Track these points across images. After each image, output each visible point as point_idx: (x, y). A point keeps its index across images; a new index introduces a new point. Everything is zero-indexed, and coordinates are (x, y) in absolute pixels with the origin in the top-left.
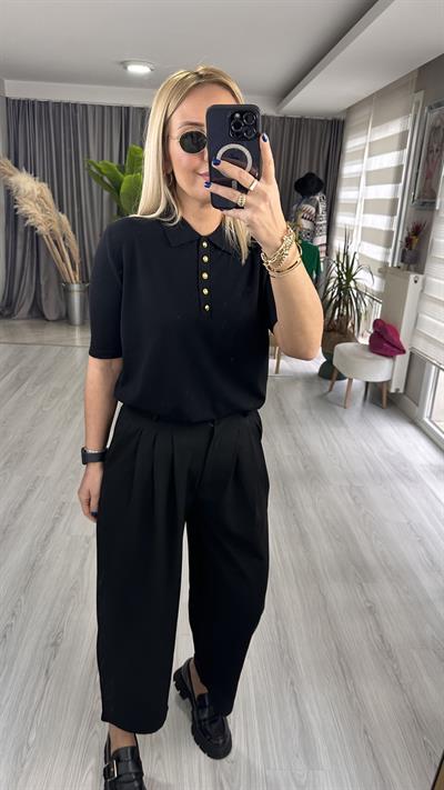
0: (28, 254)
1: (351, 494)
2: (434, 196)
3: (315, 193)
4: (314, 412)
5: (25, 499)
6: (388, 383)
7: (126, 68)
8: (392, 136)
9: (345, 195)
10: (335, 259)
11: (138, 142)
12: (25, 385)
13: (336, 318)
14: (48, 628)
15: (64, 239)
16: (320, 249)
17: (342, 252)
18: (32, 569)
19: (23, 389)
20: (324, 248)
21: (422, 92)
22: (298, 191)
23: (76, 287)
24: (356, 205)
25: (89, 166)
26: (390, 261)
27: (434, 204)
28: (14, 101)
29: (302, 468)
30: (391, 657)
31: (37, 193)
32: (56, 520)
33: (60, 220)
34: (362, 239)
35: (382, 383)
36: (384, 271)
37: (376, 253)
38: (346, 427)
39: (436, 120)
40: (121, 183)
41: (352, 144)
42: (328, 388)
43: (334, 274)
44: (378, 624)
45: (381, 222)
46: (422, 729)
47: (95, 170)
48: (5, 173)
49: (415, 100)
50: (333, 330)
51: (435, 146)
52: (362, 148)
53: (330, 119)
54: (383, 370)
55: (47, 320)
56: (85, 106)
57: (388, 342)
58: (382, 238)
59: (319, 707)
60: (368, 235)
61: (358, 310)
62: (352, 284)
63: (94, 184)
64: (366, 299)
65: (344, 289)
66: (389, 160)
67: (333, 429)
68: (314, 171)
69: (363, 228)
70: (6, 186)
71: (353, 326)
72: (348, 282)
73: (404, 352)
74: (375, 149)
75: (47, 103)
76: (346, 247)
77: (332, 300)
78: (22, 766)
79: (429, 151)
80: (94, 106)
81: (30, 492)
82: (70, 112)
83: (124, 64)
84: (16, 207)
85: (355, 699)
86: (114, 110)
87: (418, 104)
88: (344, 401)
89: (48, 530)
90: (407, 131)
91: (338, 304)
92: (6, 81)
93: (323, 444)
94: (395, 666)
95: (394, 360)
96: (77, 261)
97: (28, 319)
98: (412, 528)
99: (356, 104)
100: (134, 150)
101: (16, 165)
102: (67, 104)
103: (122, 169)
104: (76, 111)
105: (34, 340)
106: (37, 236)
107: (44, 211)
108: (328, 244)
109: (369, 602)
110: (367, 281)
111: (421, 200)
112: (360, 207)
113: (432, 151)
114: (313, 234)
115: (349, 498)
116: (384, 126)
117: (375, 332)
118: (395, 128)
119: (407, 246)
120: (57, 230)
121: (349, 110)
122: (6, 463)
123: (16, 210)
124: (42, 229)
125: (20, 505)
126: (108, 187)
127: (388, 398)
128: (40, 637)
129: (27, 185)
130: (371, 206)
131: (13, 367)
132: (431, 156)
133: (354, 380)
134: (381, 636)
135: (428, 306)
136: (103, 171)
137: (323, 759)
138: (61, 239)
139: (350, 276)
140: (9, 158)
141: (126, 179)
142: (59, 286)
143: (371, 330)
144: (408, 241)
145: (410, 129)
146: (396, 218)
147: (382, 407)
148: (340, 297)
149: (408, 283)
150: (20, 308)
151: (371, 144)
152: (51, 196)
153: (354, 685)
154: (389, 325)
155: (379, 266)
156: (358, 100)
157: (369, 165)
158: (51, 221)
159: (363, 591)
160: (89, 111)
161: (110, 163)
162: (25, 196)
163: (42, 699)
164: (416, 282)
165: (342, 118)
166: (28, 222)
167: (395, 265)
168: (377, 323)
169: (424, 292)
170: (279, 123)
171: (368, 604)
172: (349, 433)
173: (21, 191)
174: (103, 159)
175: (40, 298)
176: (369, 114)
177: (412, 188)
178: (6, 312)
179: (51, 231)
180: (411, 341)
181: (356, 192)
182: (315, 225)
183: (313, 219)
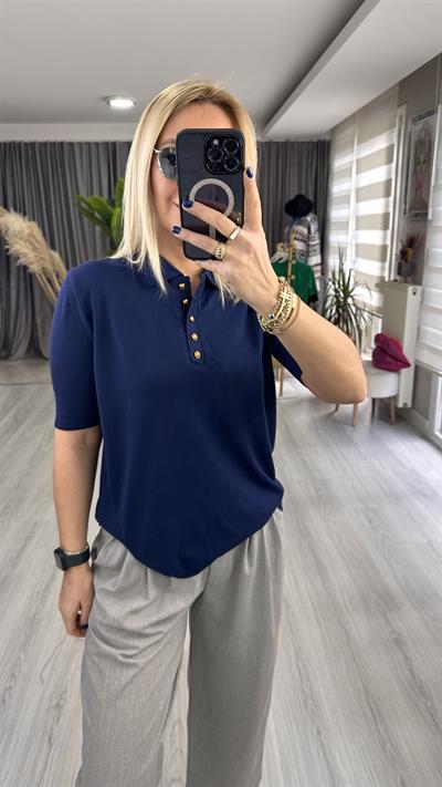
0: (22, 295)
1: (366, 517)
2: (425, 206)
3: (306, 214)
4: (321, 432)
5: (24, 548)
6: (395, 398)
7: (108, 103)
8: (380, 151)
9: (336, 213)
10: (330, 276)
12: (23, 426)
14: (50, 687)
15: (58, 276)
16: (315, 269)
17: (337, 270)
18: (32, 623)
19: (21, 430)
20: (319, 268)
21: (404, 107)
22: (289, 214)
24: (348, 222)
25: (78, 202)
26: (386, 275)
27: (426, 214)
29: (313, 492)
30: (423, 694)
31: (27, 231)
33: (52, 258)
34: (357, 255)
35: (389, 398)
36: (382, 285)
37: (372, 268)
38: (357, 447)
39: (421, 131)
40: (111, 215)
41: (339, 162)
42: (332, 409)
43: (332, 292)
44: (406, 657)
45: (374, 237)
47: (84, 206)
49: (398, 115)
51: (422, 158)
52: (349, 166)
53: (315, 140)
54: (390, 385)
55: (44, 358)
56: (71, 144)
57: (391, 356)
58: (377, 253)
59: (351, 760)
60: (361, 250)
61: (358, 326)
62: (350, 300)
63: (85, 219)
64: (366, 315)
65: (342, 306)
66: (378, 175)
67: (342, 448)
68: (304, 193)
69: (357, 245)
72: (345, 298)
73: (409, 365)
74: (361, 166)
75: (33, 144)
76: (341, 264)
77: (331, 318)
79: (417, 163)
80: (80, 144)
81: (28, 539)
82: (59, 147)
83: (107, 99)
84: (6, 247)
85: (389, 746)
86: (101, 147)
87: (401, 117)
88: (352, 421)
89: (48, 579)
90: (393, 145)
91: (336, 322)
93: (331, 461)
94: (429, 704)
95: (399, 374)
97: (25, 358)
98: (433, 549)
99: (341, 124)
101: (6, 207)
102: (53, 144)
104: (62, 150)
105: (32, 380)
106: (30, 274)
107: (35, 249)
108: (323, 263)
110: (366, 297)
111: (414, 212)
112: (352, 225)
113: (419, 163)
114: (306, 254)
115: (366, 523)
116: (368, 143)
117: (378, 347)
118: (380, 143)
119: (402, 258)
120: (50, 268)
121: (334, 130)
122: (5, 508)
123: (8, 250)
124: (34, 268)
125: (19, 554)
126: (99, 223)
127: (396, 413)
128: (42, 700)
129: (17, 225)
130: (362, 223)
131: (11, 408)
132: (418, 168)
134: (411, 671)
135: (429, 317)
136: (94, 206)
138: (54, 277)
139: (347, 293)
143: (373, 346)
144: (403, 254)
145: (395, 142)
146: (389, 232)
147: (391, 423)
148: (339, 315)
149: (406, 296)
150: (17, 350)
151: (358, 161)
152: (41, 234)
153: (386, 729)
154: (391, 340)
155: (376, 281)
156: (341, 120)
157: (357, 182)
158: (43, 259)
159: (387, 621)
160: (77, 149)
161: (99, 198)
162: (15, 236)
163: (45, 769)
164: (414, 293)
165: (327, 138)
166: (20, 261)
167: (392, 278)
168: (378, 338)
169: (425, 303)
170: (265, 148)
171: (394, 636)
172: (359, 452)
173: (10, 231)
174: (92, 194)
175: (37, 337)
176: (354, 132)
177: (402, 200)
178: (3, 354)
179: (44, 268)
180: (416, 353)
181: (347, 210)
182: (308, 245)
183: (306, 240)
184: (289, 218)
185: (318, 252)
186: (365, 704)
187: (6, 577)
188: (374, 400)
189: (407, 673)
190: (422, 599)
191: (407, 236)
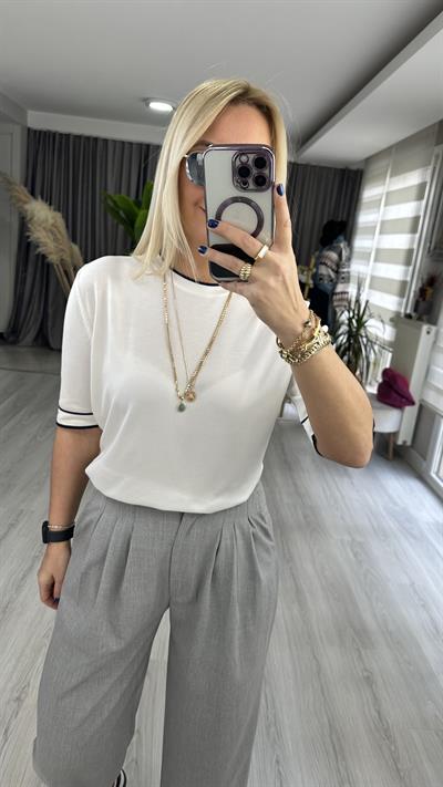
0: (37, 284)
1: (352, 550)
5: (6, 534)
6: (395, 434)
7: (148, 105)
8: (411, 187)
9: (360, 242)
12: (24, 411)
14: (14, 679)
17: (354, 300)
18: (4, 611)
19: (18, 417)
20: (345, 296)
21: (442, 146)
24: (370, 254)
25: (105, 199)
26: (402, 310)
28: (35, 131)
29: (302, 518)
30: (388, 737)
31: (51, 221)
33: (72, 250)
34: (371, 287)
35: (389, 434)
36: (397, 320)
37: (389, 302)
40: (136, 215)
41: (370, 193)
43: (345, 320)
44: (376, 699)
45: (396, 272)
47: (110, 202)
48: (19, 200)
49: (435, 153)
52: (378, 198)
54: (391, 421)
55: (52, 349)
56: (106, 141)
57: (397, 393)
58: (396, 288)
61: (367, 357)
62: (362, 332)
63: (110, 217)
64: (376, 348)
65: (353, 335)
66: (407, 210)
70: (20, 213)
71: (362, 374)
72: (358, 328)
73: (413, 403)
74: (391, 199)
75: (68, 136)
76: (359, 294)
80: (115, 141)
81: (12, 526)
82: (93, 141)
83: (147, 101)
84: (28, 234)
86: (134, 147)
87: (437, 157)
90: (426, 183)
91: (348, 349)
92: (29, 112)
93: (324, 489)
94: (393, 748)
95: (403, 411)
97: (32, 346)
98: (415, 592)
99: (376, 154)
101: (33, 193)
102: (88, 138)
103: (138, 204)
104: (96, 145)
105: (37, 368)
106: (48, 264)
107: (56, 240)
109: (366, 670)
110: (379, 330)
111: (437, 251)
112: (373, 256)
115: (351, 556)
116: (401, 177)
117: (384, 381)
118: (413, 179)
119: (421, 296)
120: (68, 260)
121: (368, 160)
123: (28, 237)
124: (53, 258)
126: (123, 222)
127: (394, 450)
129: (42, 214)
130: (381, 255)
131: (11, 394)
134: (379, 713)
136: (120, 204)
138: (72, 269)
139: (361, 323)
140: (26, 186)
141: (142, 213)
143: (380, 380)
144: (422, 292)
145: (429, 180)
146: (411, 268)
147: (387, 459)
148: (350, 344)
149: (420, 333)
150: (25, 336)
151: (388, 194)
152: (64, 225)
153: (346, 769)
154: (399, 376)
155: (392, 316)
156: (376, 151)
157: (384, 214)
158: (63, 250)
159: (360, 656)
160: (110, 144)
161: (126, 197)
162: (40, 225)
164: (428, 333)
165: (361, 167)
166: (40, 250)
167: (408, 313)
168: (386, 372)
169: (438, 344)
170: (294, 168)
171: (365, 674)
172: (352, 483)
173: (35, 219)
174: (120, 192)
176: (388, 165)
177: (429, 240)
178: (11, 339)
179: (62, 260)
180: (422, 393)
181: (370, 242)
185: (347, 280)
186: (328, 740)
189: (377, 715)
190: (400, 640)
191: (428, 274)
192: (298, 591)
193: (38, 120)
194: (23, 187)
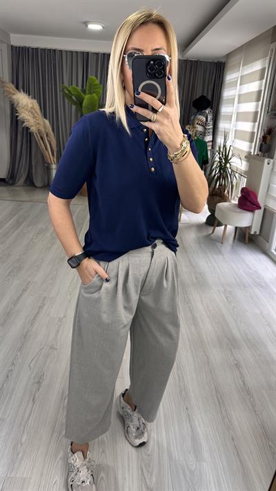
0: (24, 146)
1: (225, 295)
3: (206, 109)
4: (202, 245)
6: (249, 228)
7: (87, 26)
8: (254, 72)
9: (225, 109)
10: (218, 149)
11: (94, 74)
12: (22, 226)
13: (217, 187)
14: (35, 372)
15: (47, 136)
16: (208, 144)
17: (222, 146)
18: (25, 337)
19: (21, 228)
20: (211, 144)
21: (275, 43)
22: (195, 107)
23: (54, 166)
24: (232, 116)
25: (63, 89)
26: (252, 151)
28: (16, 47)
29: (195, 280)
30: (249, 394)
31: (30, 106)
32: (41, 307)
33: (44, 123)
34: (235, 137)
35: (246, 227)
36: (249, 157)
37: (244, 146)
38: (223, 255)
40: (83, 100)
41: (230, 77)
42: (211, 232)
43: (217, 159)
44: (240, 373)
45: (247, 127)
46: (268, 439)
47: (66, 92)
48: (10, 93)
49: (271, 48)
50: (216, 195)
52: (236, 79)
53: (216, 61)
54: (246, 220)
55: (36, 187)
56: (61, 51)
57: (250, 202)
58: (248, 137)
59: (204, 425)
60: (238, 134)
61: (231, 182)
62: (228, 165)
63: (66, 101)
64: (237, 175)
65: (223, 168)
66: (253, 87)
67: (214, 256)
68: (205, 95)
69: (236, 131)
70: (11, 102)
71: (228, 192)
72: (225, 165)
73: (259, 208)
74: (244, 80)
75: (37, 49)
76: (225, 142)
77: (215, 175)
78: (18, 455)
80: (66, 51)
81: (24, 290)
83: (86, 23)
84: (17, 114)
85: (226, 419)
86: (79, 54)
87: (272, 50)
88: (221, 240)
89: (35, 313)
90: (265, 68)
91: (219, 178)
92: (11, 35)
93: (207, 263)
94: (252, 400)
95: (254, 213)
96: (55, 150)
97: (24, 186)
98: (263, 317)
99: (235, 51)
100: (92, 79)
101: (17, 88)
102: (50, 50)
103: (84, 92)
104: (55, 54)
105: (28, 199)
106: (30, 133)
107: (34, 117)
109: (236, 360)
110: (238, 164)
111: (273, 112)
112: (234, 117)
114: (204, 134)
115: (225, 299)
116: (250, 65)
117: (242, 196)
118: (257, 66)
119: (263, 141)
120: (43, 130)
121: (229, 56)
122: (10, 272)
123: (17, 117)
124: (33, 129)
125: (18, 298)
126: (75, 103)
127: (249, 237)
128: (29, 378)
129: (26, 103)
130: (241, 117)
131: (14, 216)
133: (228, 226)
134: (243, 382)
136: (72, 93)
137: (206, 455)
138: (45, 135)
139: (227, 160)
140: (13, 83)
141: (87, 97)
142: (44, 165)
143: (239, 195)
144: (264, 138)
145: (267, 66)
146: (257, 123)
147: (245, 243)
148: (221, 174)
149: (263, 164)
150: (19, 179)
151: (241, 77)
152: (39, 107)
153: (226, 410)
154: (251, 192)
155: (246, 154)
157: (240, 90)
158: (39, 124)
159: (232, 354)
160: (64, 54)
161: (75, 87)
162: (23, 108)
163: (30, 415)
164: (268, 164)
165: (224, 60)
166: (24, 124)
167: (256, 153)
168: (243, 190)
169: (275, 170)
170: (183, 64)
171: (235, 362)
172: (224, 259)
173: (20, 105)
174: (72, 85)
175: (32, 174)
176: (241, 59)
177: (267, 105)
178: (11, 182)
179: (39, 130)
180: (265, 201)
181: (232, 108)
182: (205, 129)
183: (204, 125)
184: (194, 110)
185: (211, 134)
186: (215, 397)
187: (10, 310)
188: (236, 228)
189: (241, 382)
190: (254, 344)
191: (268, 127)
192: (194, 319)
193: (18, 40)
194: (11, 84)
